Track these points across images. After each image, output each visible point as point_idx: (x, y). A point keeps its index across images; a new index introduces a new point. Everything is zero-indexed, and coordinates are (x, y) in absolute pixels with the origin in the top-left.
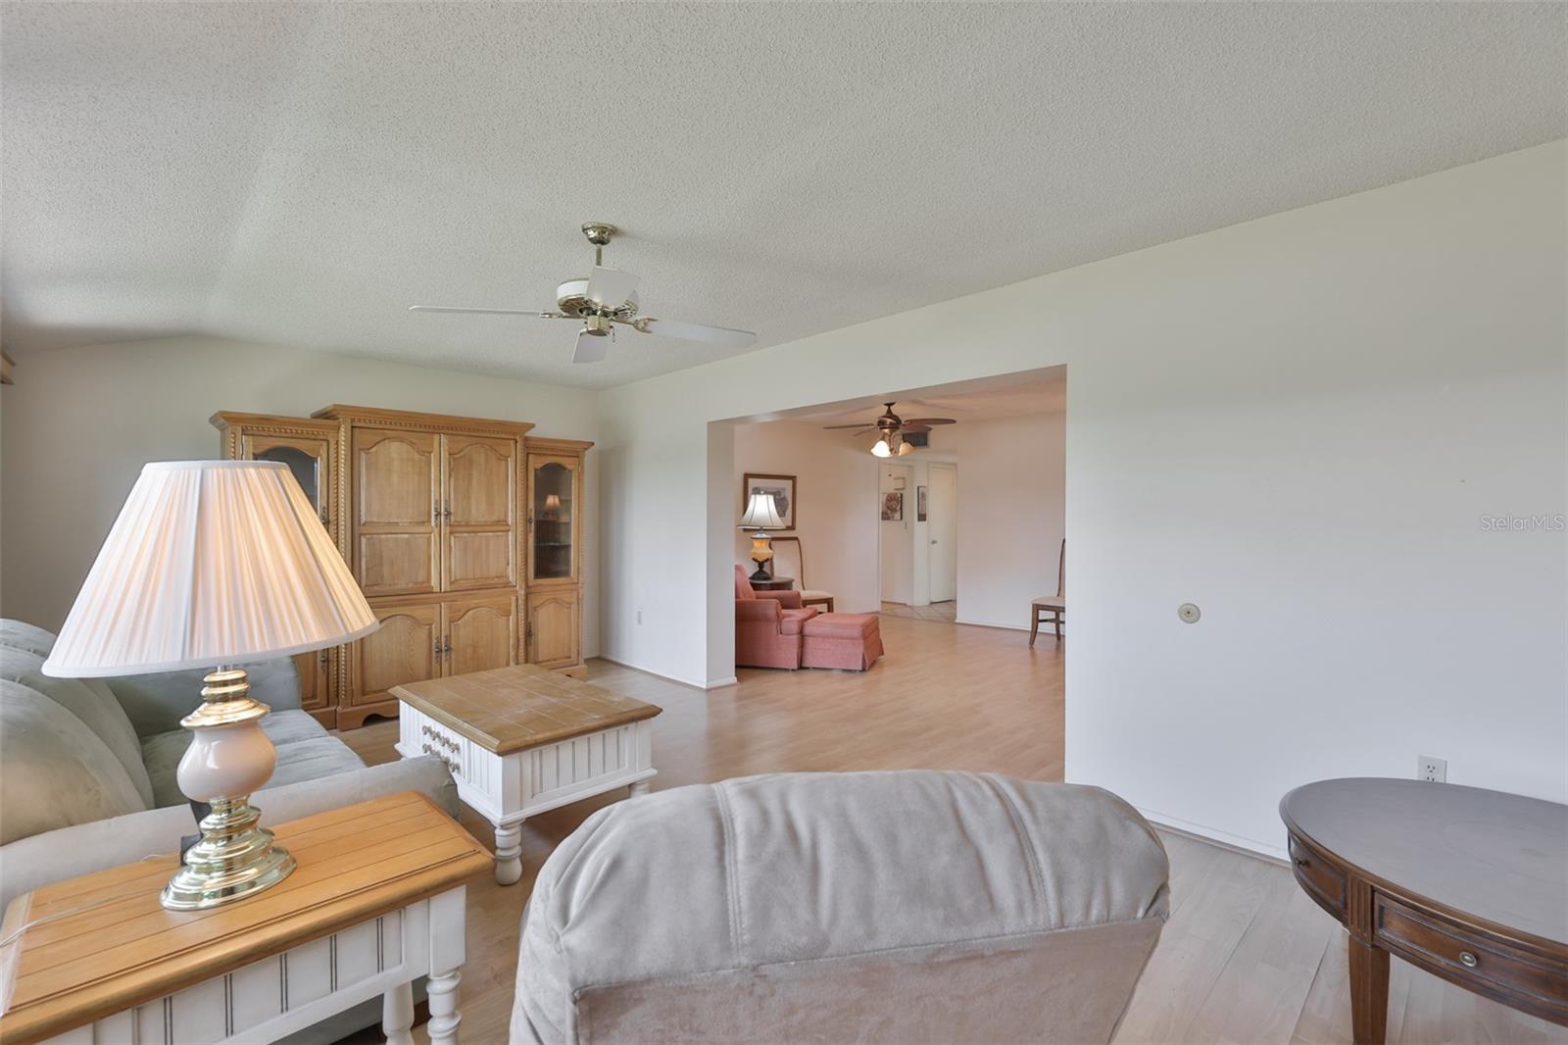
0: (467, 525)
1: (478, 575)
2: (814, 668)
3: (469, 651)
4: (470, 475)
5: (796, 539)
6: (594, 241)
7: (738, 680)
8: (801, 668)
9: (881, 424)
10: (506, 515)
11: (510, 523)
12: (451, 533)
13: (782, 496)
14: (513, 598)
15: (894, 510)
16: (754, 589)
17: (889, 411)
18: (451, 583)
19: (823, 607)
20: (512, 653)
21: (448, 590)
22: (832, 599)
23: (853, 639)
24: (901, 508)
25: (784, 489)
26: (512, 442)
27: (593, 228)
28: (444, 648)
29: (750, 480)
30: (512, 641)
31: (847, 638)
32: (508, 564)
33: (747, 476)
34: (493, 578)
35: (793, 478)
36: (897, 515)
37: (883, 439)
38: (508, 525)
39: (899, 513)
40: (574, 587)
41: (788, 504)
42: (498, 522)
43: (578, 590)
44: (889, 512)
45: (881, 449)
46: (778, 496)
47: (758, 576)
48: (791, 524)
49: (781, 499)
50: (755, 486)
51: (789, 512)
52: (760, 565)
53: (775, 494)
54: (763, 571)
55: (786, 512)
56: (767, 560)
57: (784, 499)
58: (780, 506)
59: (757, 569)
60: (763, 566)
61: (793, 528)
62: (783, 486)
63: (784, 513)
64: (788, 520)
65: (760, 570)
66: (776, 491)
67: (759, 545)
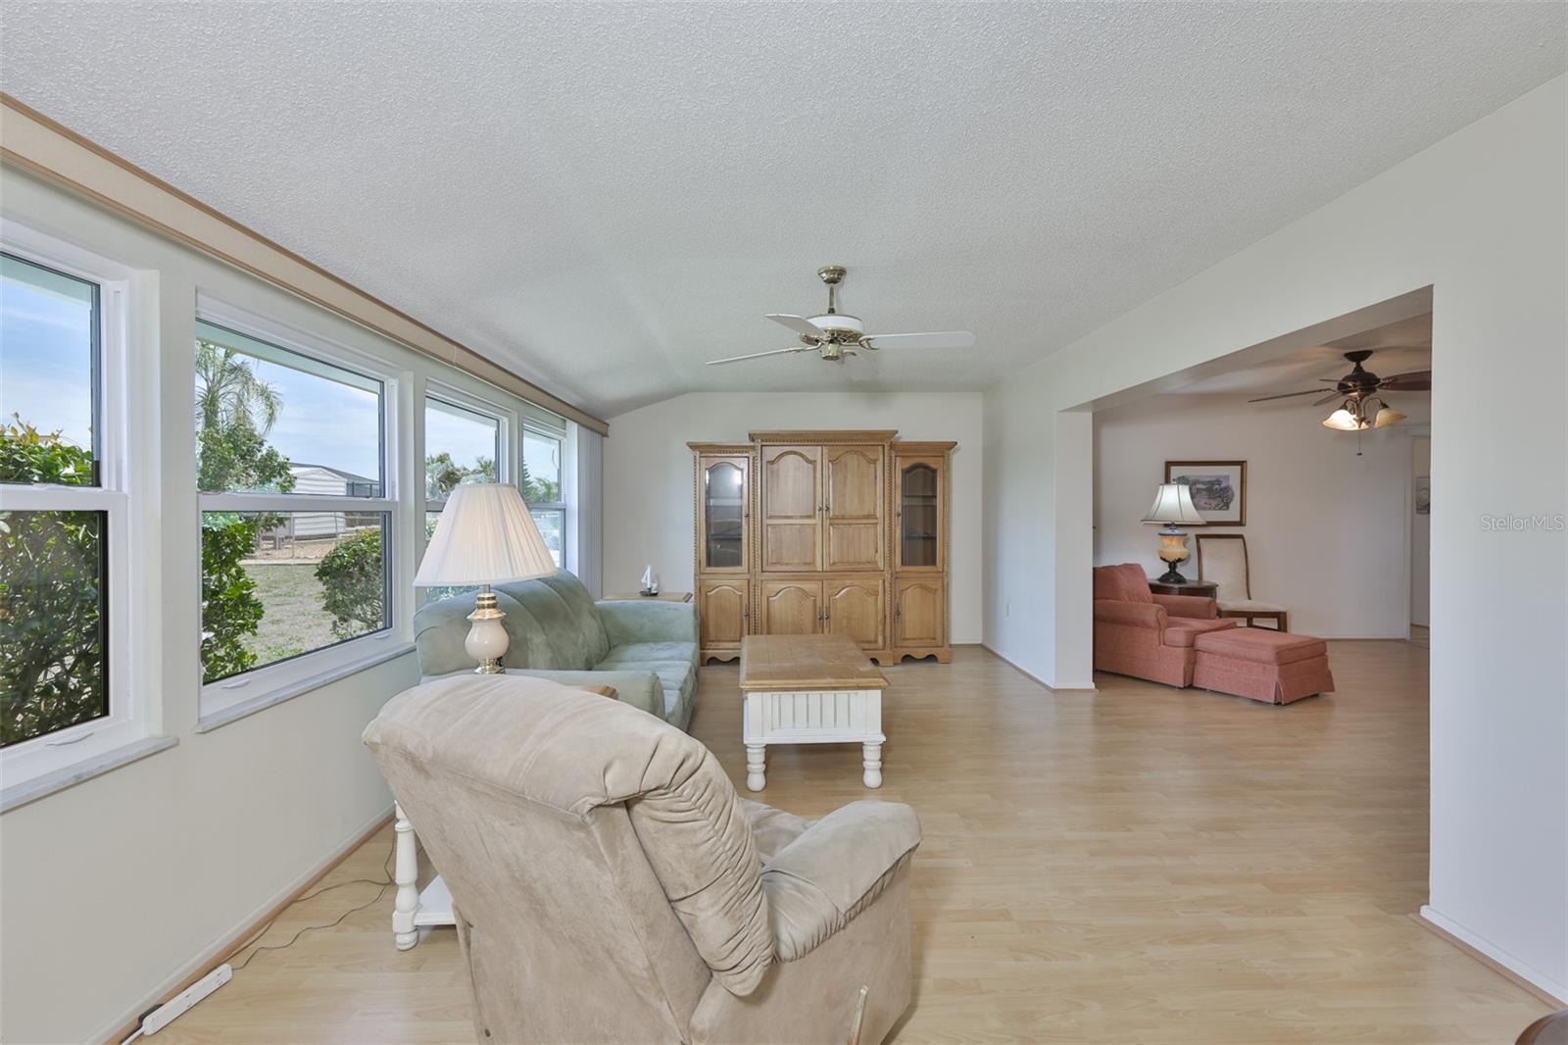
0: (843, 518)
1: (852, 559)
2: (1212, 691)
3: (845, 622)
4: (845, 477)
5: (1241, 537)
6: (829, 281)
7: (1096, 687)
8: (1190, 686)
9: (1343, 388)
10: (875, 510)
11: (878, 516)
12: (830, 524)
13: (1223, 485)
14: (881, 581)
16: (1153, 592)
17: (1359, 369)
18: (831, 565)
19: (1273, 624)
20: (880, 628)
21: (829, 569)
22: (1285, 613)
23: (1263, 662)
25: (1227, 478)
26: (880, 448)
27: (826, 272)
28: (825, 616)
29: (1173, 468)
30: (880, 617)
31: (1255, 660)
32: (877, 551)
33: (1169, 464)
34: (864, 563)
35: (1241, 463)
37: (1344, 407)
38: (876, 518)
40: (940, 575)
41: (1233, 495)
42: (868, 517)
43: (943, 578)
45: (1343, 420)
46: (1217, 486)
47: (1164, 578)
48: (1238, 519)
49: (1221, 489)
50: (1181, 475)
51: (1235, 504)
52: (1173, 565)
53: (1212, 483)
54: (1175, 573)
55: (1231, 505)
56: (1179, 560)
57: (1227, 489)
58: (1219, 497)
59: (1168, 570)
60: (1175, 567)
61: (1240, 523)
62: (1226, 474)
63: (1227, 506)
64: (1232, 514)
65: (1170, 572)
66: (1213, 479)
67: (1169, 543)
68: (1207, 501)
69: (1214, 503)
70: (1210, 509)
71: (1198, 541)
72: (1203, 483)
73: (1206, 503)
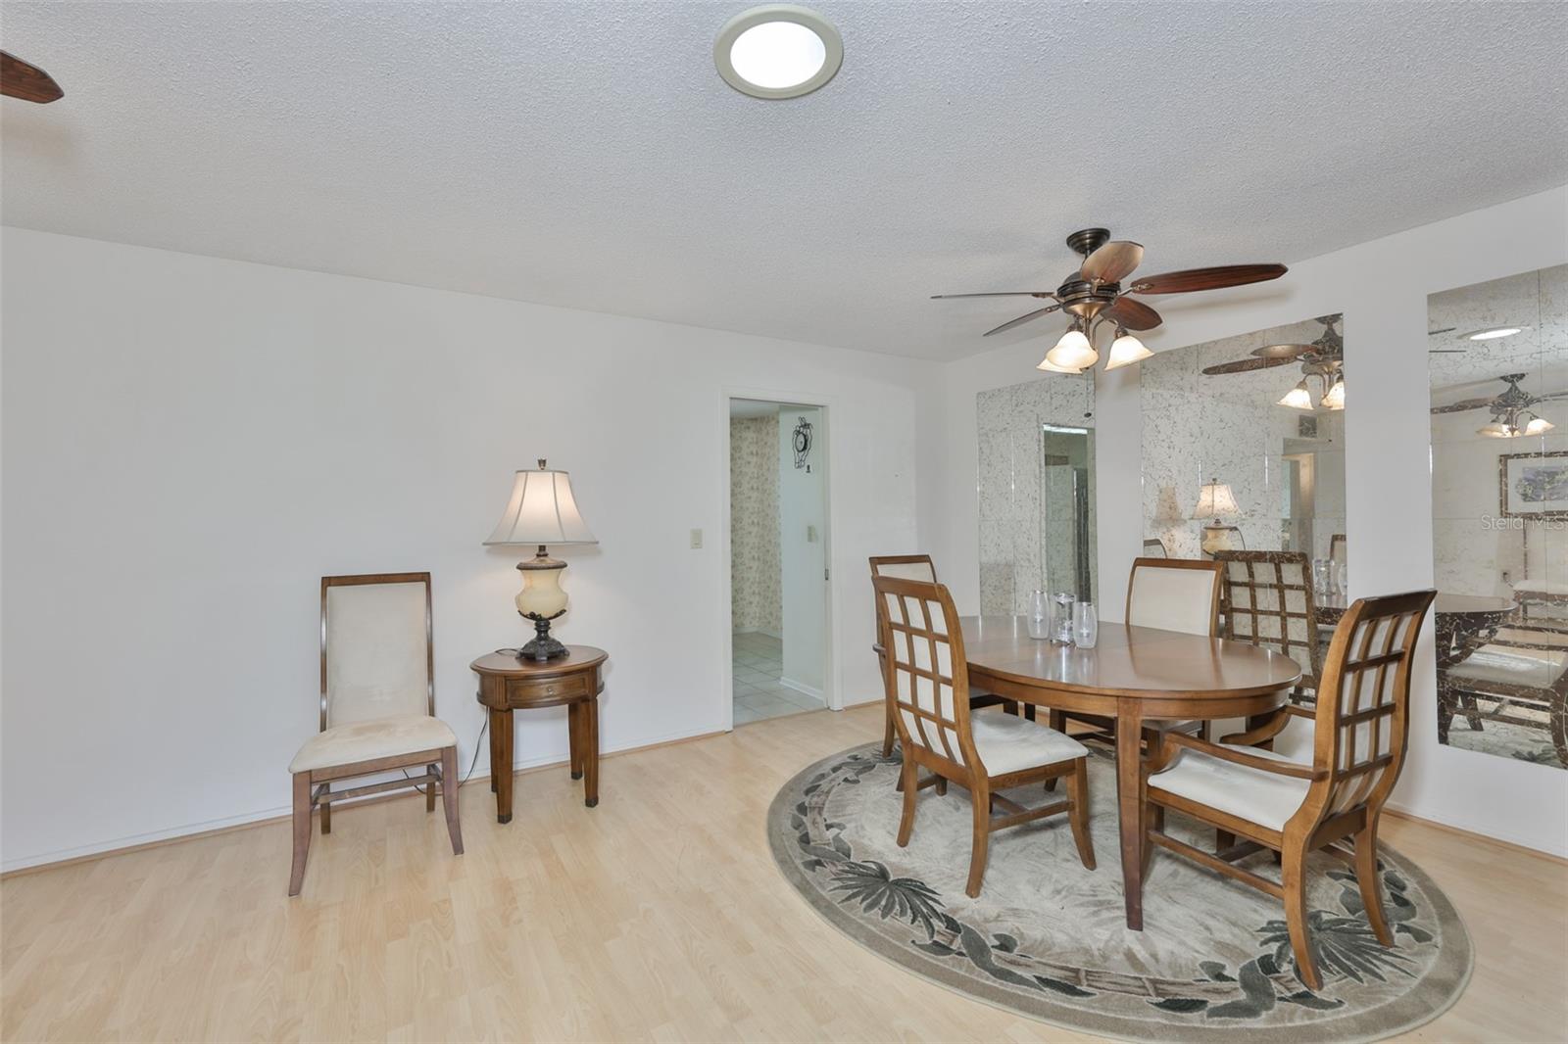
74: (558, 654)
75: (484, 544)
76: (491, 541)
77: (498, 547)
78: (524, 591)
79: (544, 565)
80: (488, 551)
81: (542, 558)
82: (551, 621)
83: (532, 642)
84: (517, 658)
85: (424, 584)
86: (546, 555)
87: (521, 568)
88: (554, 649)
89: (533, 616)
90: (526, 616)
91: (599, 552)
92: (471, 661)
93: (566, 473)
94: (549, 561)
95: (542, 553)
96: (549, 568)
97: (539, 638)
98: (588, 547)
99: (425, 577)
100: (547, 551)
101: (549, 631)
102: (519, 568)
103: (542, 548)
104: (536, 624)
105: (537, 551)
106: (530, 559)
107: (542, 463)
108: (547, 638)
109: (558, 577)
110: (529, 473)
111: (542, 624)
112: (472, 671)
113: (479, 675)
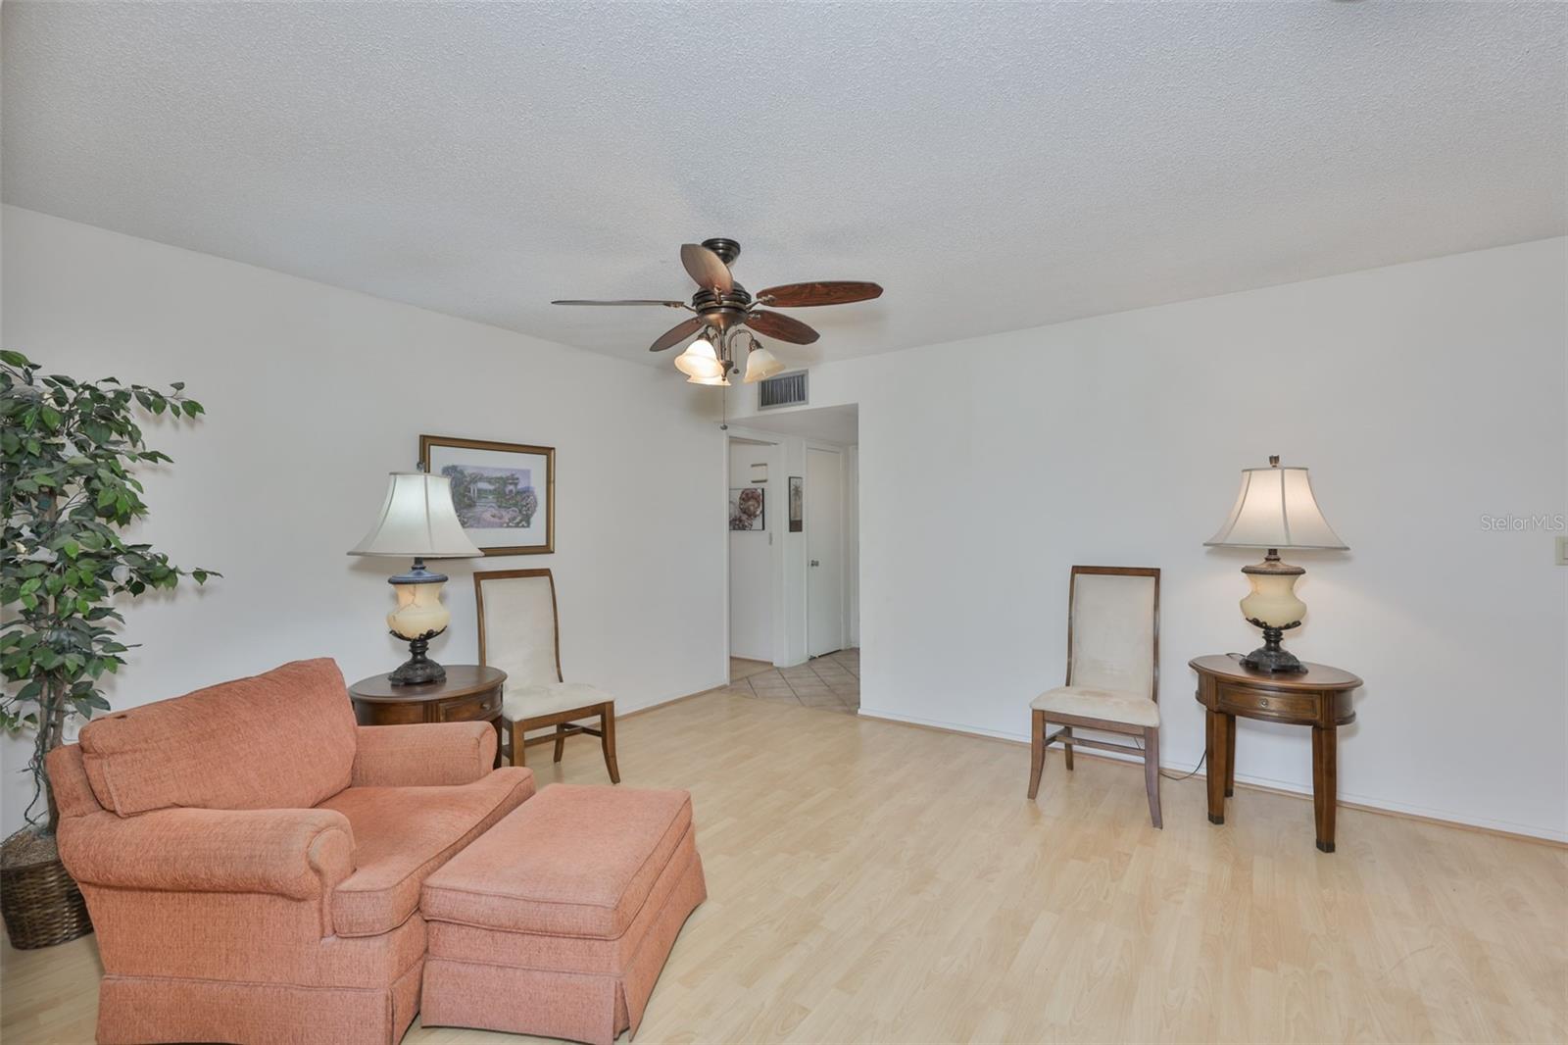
5: (545, 572)
13: (519, 486)
15: (751, 515)
24: (763, 512)
25: (527, 473)
29: (436, 449)
33: (426, 442)
35: (547, 451)
36: (757, 523)
39: (760, 519)
41: (535, 502)
44: (744, 517)
45: (700, 359)
46: (511, 487)
47: (402, 680)
48: (543, 543)
49: (518, 493)
50: (450, 463)
51: (539, 518)
52: (419, 645)
53: (503, 481)
54: (425, 661)
55: (533, 519)
56: (430, 635)
57: (527, 492)
58: (515, 505)
59: (408, 657)
60: (425, 648)
61: (546, 549)
62: (523, 467)
63: (526, 520)
64: (534, 535)
65: (414, 661)
66: (503, 475)
67: (411, 598)
68: (495, 512)
69: (507, 516)
70: (501, 526)
71: (478, 586)
72: (489, 480)
73: (493, 516)
74: (1290, 668)
75: (1205, 545)
76: (1214, 542)
77: (1220, 549)
78: (1249, 596)
79: (1275, 570)
80: (1209, 552)
81: (1273, 563)
82: (1283, 631)
83: (1259, 651)
84: (1241, 664)
85: (1153, 579)
86: (1278, 560)
87: (1247, 571)
88: (1283, 662)
89: (1256, 622)
90: (1250, 621)
91: (1347, 559)
92: (1192, 659)
93: (1306, 469)
94: (1281, 566)
95: (1273, 557)
96: (1282, 574)
97: (1268, 648)
98: (1333, 552)
99: (1155, 573)
100: (1279, 555)
101: (1281, 643)
102: (1243, 571)
103: (1273, 552)
104: (1264, 632)
105: (1266, 555)
106: (1258, 562)
107: (1274, 460)
108: (1277, 649)
109: (1293, 583)
110: (1253, 472)
111: (1273, 635)
112: (1190, 668)
113: (1197, 674)
